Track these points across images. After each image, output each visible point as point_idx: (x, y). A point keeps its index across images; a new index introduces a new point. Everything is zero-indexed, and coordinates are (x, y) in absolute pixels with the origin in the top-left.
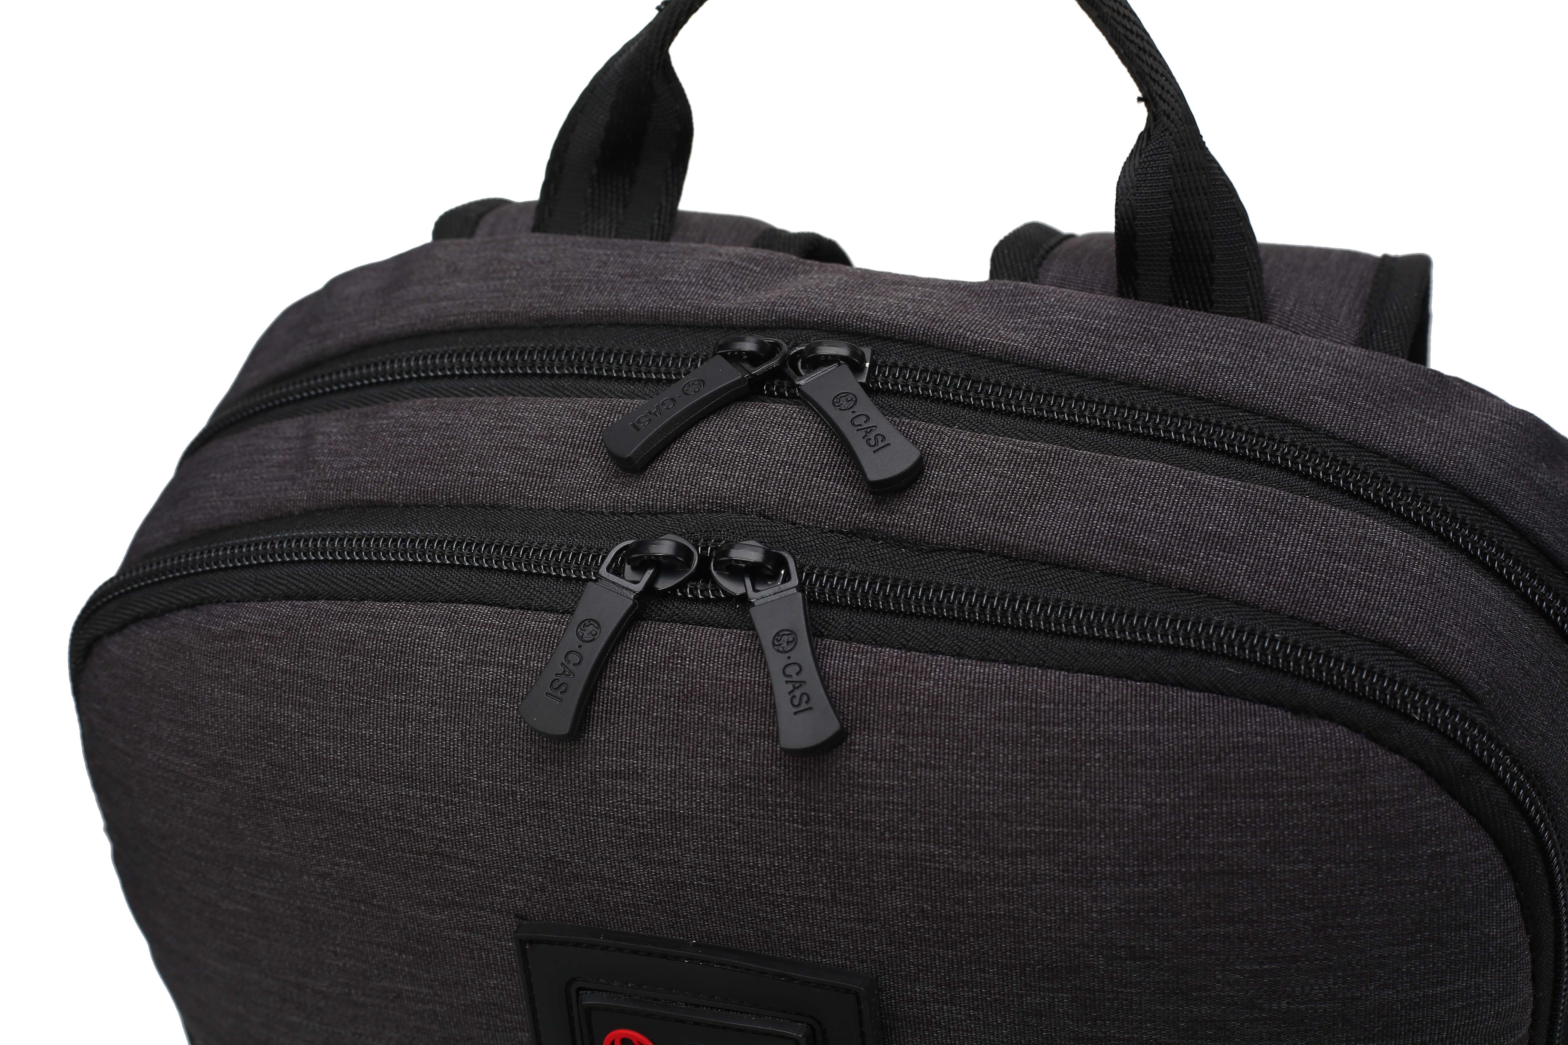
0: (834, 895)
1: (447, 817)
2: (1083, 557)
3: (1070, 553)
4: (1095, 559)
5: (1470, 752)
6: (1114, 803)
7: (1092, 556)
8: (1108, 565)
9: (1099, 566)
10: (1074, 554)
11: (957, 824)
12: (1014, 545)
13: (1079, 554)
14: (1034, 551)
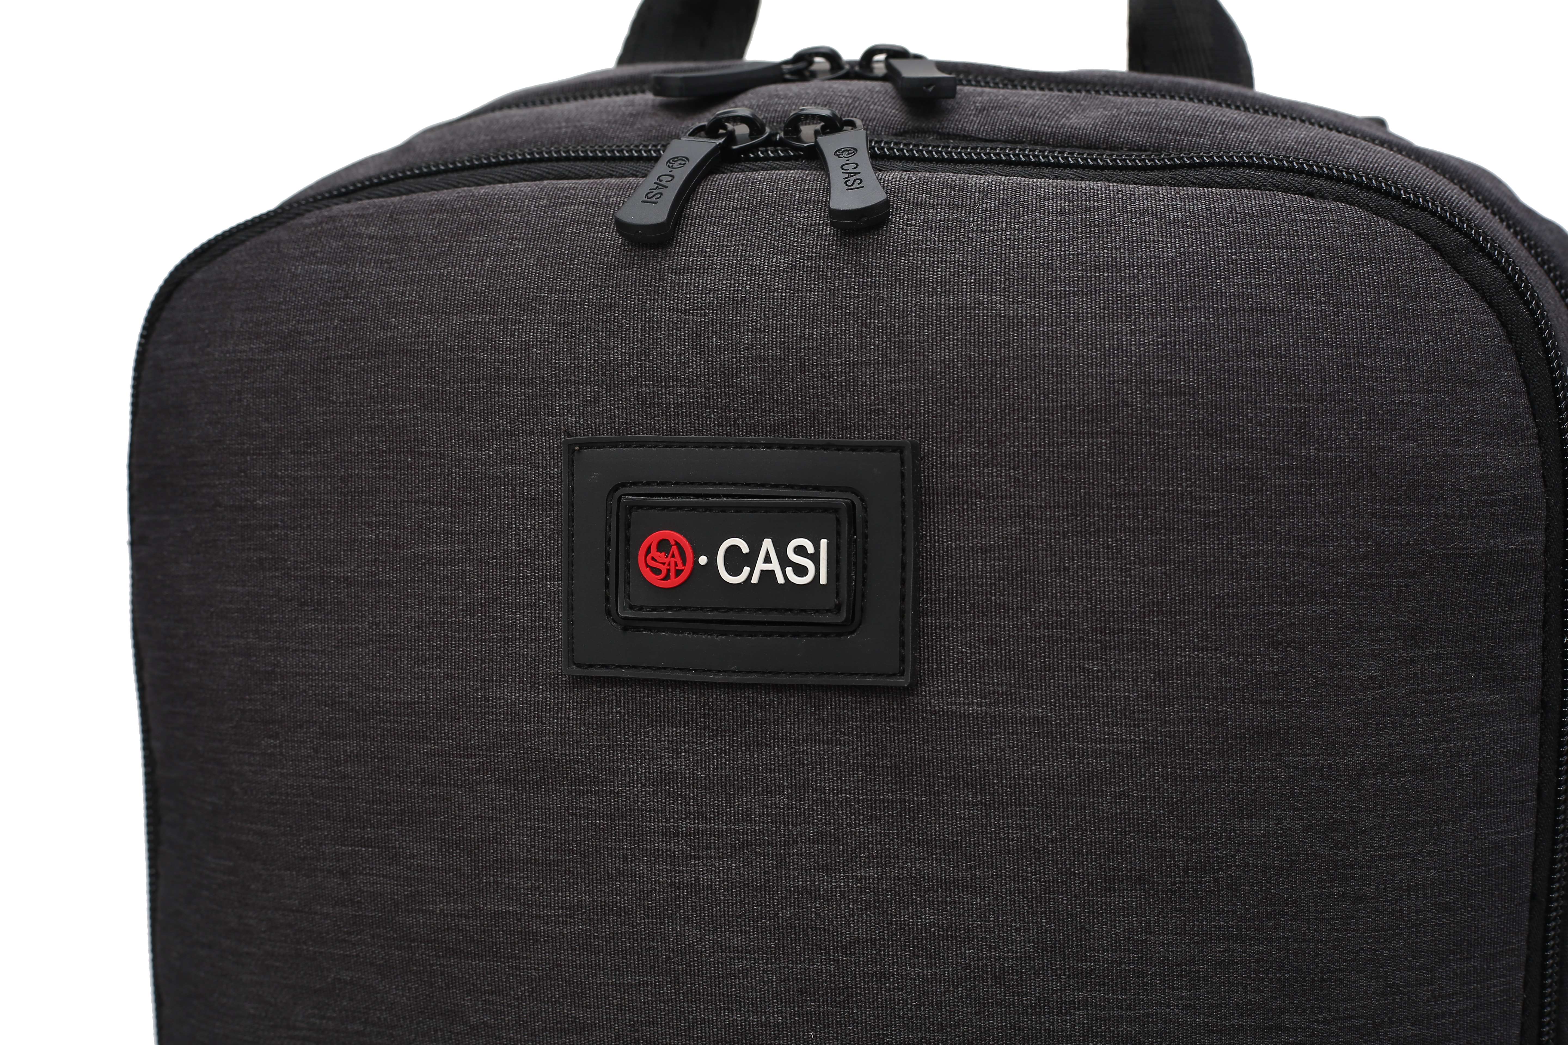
0: (885, 355)
1: (513, 336)
2: (1113, 137)
3: (1101, 135)
4: (1124, 138)
5: (1467, 235)
6: (1150, 251)
7: (1121, 136)
8: (1135, 142)
9: (1127, 144)
10: (1105, 136)
11: (1005, 274)
12: (1051, 133)
13: (1109, 136)
14: (1069, 136)
